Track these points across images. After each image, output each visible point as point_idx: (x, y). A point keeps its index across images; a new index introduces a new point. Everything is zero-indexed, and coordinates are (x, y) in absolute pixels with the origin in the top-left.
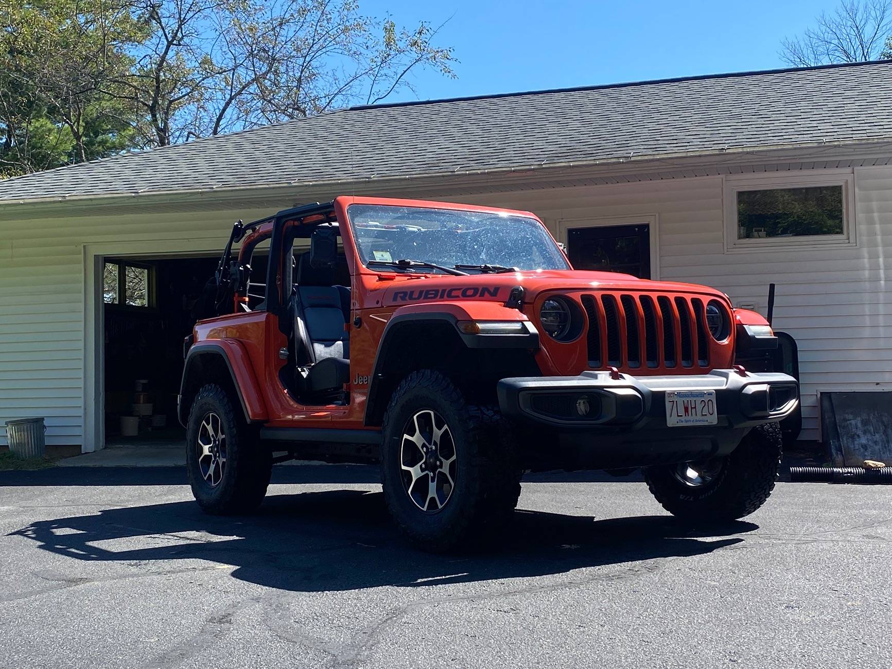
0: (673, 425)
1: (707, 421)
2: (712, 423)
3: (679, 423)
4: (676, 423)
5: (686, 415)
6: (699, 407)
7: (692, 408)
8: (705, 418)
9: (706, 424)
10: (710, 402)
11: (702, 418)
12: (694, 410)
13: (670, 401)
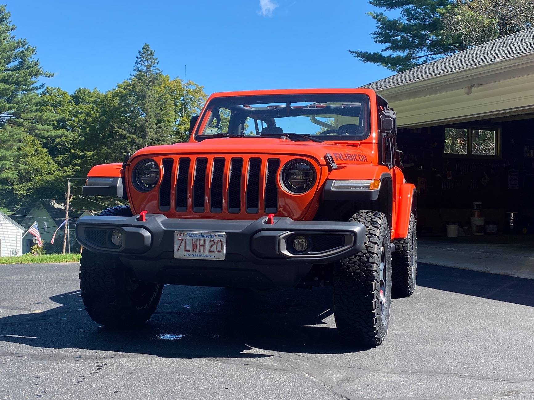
0: (180, 257)
1: (215, 257)
2: (220, 259)
3: (186, 256)
4: (184, 257)
5: (193, 251)
6: (207, 246)
7: (200, 246)
8: (212, 254)
9: (213, 259)
10: (220, 243)
11: (209, 254)
12: (202, 248)
13: (178, 239)
